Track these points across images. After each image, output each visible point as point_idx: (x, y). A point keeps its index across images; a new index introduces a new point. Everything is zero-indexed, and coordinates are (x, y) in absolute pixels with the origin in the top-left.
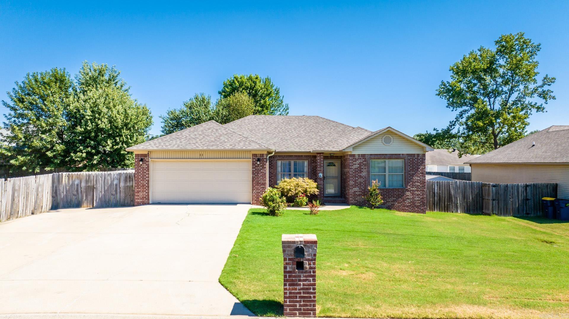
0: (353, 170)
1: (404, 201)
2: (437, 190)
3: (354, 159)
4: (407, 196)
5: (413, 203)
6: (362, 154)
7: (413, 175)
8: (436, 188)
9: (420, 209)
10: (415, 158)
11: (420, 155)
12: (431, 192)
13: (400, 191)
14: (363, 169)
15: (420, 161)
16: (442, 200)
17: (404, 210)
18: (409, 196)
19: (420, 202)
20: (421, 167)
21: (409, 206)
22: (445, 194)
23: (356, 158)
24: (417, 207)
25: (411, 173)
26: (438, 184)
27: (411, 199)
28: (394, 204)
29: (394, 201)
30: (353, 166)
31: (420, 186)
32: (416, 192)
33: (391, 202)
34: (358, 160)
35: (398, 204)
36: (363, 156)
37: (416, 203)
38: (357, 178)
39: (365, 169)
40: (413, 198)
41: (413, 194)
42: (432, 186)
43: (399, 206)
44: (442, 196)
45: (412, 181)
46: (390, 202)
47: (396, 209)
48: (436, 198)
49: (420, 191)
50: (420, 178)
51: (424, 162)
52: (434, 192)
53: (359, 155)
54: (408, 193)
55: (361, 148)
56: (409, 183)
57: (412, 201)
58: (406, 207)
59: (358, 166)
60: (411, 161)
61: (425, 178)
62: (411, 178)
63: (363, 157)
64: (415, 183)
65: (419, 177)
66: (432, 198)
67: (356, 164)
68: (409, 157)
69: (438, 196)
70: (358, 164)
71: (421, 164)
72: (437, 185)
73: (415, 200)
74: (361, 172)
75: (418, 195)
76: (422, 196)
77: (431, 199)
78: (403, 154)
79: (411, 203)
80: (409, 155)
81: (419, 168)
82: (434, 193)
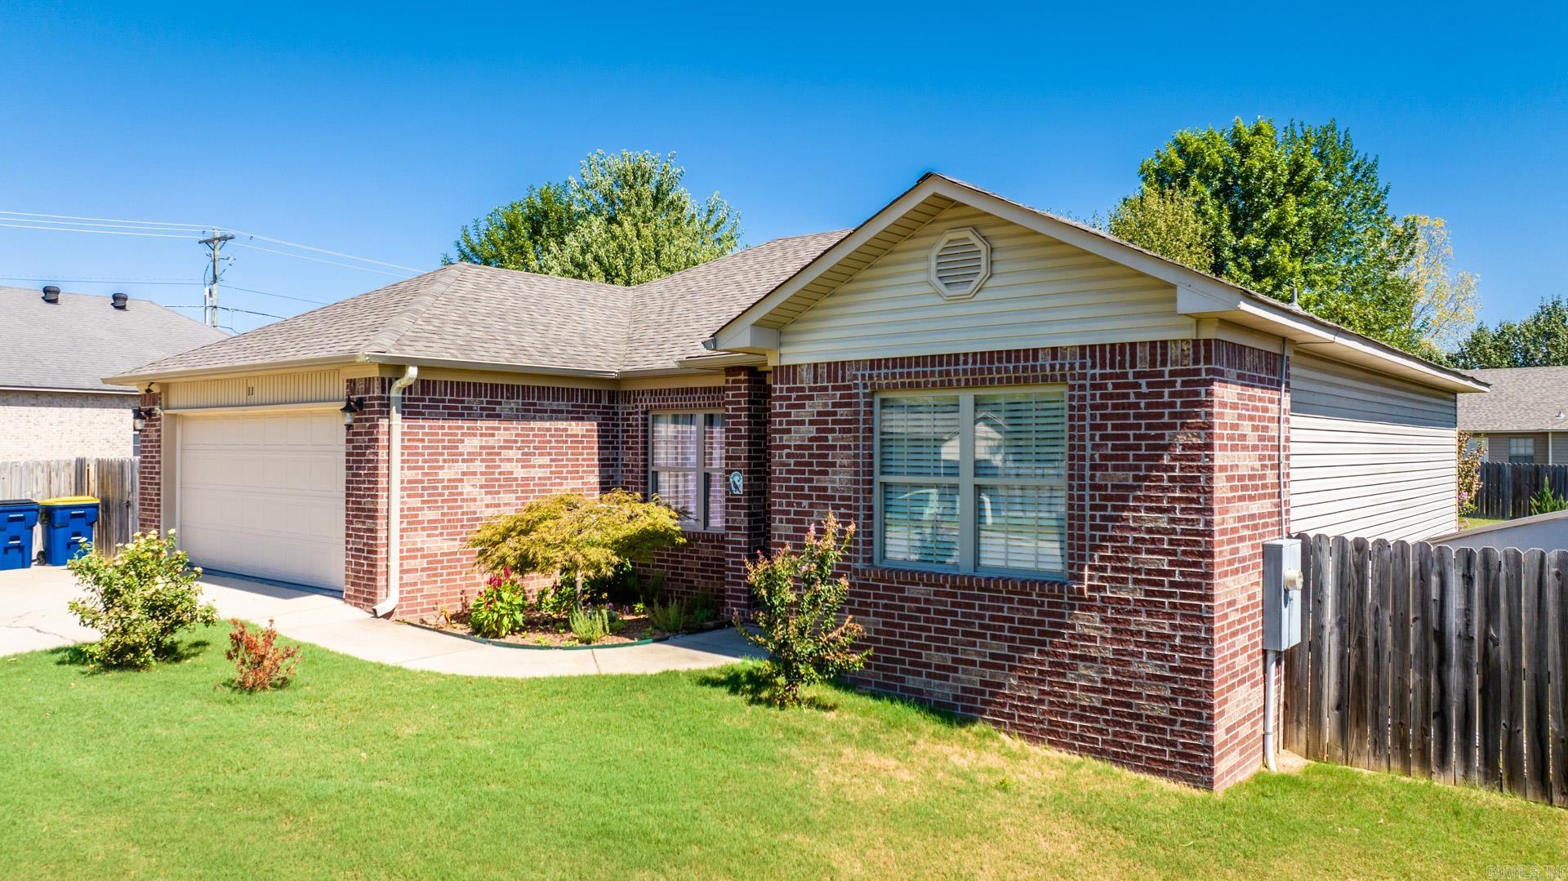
0: (789, 456)
1: (1059, 669)
2: (1467, 612)
3: (794, 395)
4: (1083, 637)
5: (1120, 691)
6: (829, 364)
7: (1120, 495)
8: (1455, 603)
9: (1173, 744)
10: (1137, 375)
11: (1173, 352)
12: (1413, 630)
13: (1034, 603)
14: (833, 447)
15: (1172, 395)
16: (1515, 695)
17: (1056, 736)
18: (1092, 639)
19: (1168, 694)
20: (1182, 439)
21: (1093, 709)
22: (1539, 651)
23: (802, 389)
24: (1151, 726)
25: (1113, 477)
26: (1477, 574)
27: (1104, 661)
28: (1001, 685)
29: (996, 662)
30: (788, 431)
31: (1170, 573)
32: (1143, 619)
33: (983, 664)
34: (811, 398)
35: (1020, 688)
36: (835, 369)
37: (1138, 696)
38: (805, 503)
39: (843, 447)
40: (1120, 659)
41: (1120, 631)
42: (1423, 577)
43: (1030, 700)
44: (1515, 669)
45: (1113, 539)
46: (973, 663)
47: (1011, 716)
48: (1455, 676)
49: (1170, 616)
50: (1172, 521)
51: (1200, 404)
52: (1434, 624)
53: (816, 365)
54: (1086, 622)
55: (821, 330)
56: (1094, 548)
57: (1110, 676)
58: (1075, 716)
59: (812, 431)
60: (1111, 396)
61: (1209, 523)
62: (1109, 512)
63: (836, 380)
64: (1137, 551)
65: (1161, 510)
66: (1425, 672)
67: (802, 423)
68: (1097, 371)
69: (1476, 658)
70: (812, 423)
71: (1181, 415)
72: (1468, 580)
73: (1133, 675)
74: (826, 466)
75: (1154, 640)
76: (1183, 649)
77: (1413, 678)
78: (1054, 350)
79: (1104, 691)
80: (1091, 352)
81: (1166, 448)
82: (1441, 636)
